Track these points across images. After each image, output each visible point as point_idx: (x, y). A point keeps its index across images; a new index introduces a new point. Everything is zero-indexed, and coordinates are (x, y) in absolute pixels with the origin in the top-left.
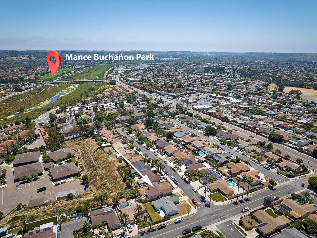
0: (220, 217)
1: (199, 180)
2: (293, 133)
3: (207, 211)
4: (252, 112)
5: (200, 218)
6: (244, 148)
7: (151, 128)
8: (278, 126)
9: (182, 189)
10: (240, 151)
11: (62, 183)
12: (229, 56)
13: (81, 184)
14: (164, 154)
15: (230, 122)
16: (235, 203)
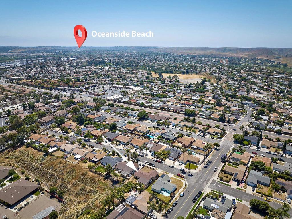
0: (205, 180)
1: (168, 158)
2: (196, 107)
3: (193, 179)
4: (157, 96)
5: (194, 186)
6: (177, 125)
7: (88, 124)
8: (183, 104)
9: (162, 169)
10: (176, 128)
11: (25, 205)
12: (99, 50)
13: (50, 198)
14: (120, 145)
15: (148, 106)
16: (205, 167)
